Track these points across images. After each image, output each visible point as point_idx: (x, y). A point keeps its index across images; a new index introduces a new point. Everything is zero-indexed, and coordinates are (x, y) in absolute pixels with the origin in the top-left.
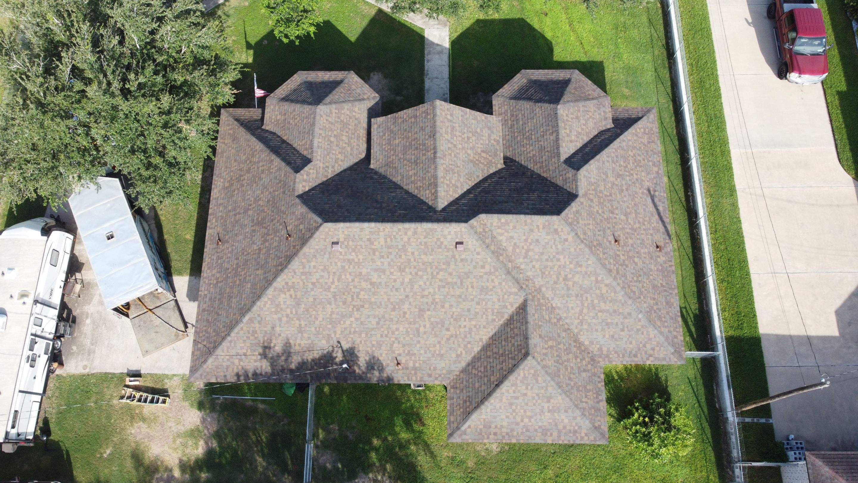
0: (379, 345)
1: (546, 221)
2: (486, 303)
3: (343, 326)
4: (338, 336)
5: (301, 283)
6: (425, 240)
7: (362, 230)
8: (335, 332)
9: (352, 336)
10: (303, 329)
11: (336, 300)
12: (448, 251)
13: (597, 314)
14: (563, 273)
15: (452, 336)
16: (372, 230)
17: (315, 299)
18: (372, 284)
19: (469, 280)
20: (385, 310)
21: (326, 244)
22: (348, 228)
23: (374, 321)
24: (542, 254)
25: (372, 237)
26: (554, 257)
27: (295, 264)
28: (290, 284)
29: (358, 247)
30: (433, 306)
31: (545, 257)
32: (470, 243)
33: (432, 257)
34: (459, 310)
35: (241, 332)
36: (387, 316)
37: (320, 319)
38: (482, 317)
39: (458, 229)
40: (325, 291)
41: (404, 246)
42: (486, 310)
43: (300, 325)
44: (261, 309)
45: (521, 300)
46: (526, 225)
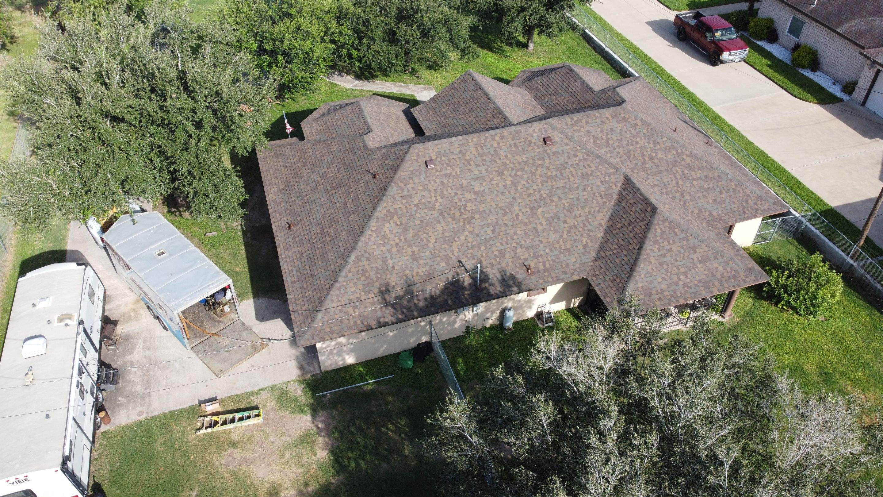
0: (502, 254)
1: (613, 112)
2: (591, 188)
3: (458, 243)
4: (456, 254)
5: (404, 208)
6: (513, 142)
7: (451, 144)
8: (452, 251)
9: (471, 251)
10: (417, 256)
11: (444, 218)
12: (538, 148)
13: (692, 184)
14: (646, 153)
15: (571, 228)
16: (460, 143)
17: (422, 221)
18: (476, 193)
19: (567, 170)
20: (496, 217)
21: (419, 164)
22: (437, 145)
23: (489, 230)
24: (621, 140)
25: (463, 149)
26: (632, 140)
27: (393, 190)
28: (392, 210)
29: (452, 161)
30: (542, 202)
31: (624, 143)
32: (555, 136)
33: (525, 156)
34: (568, 200)
35: (350, 275)
36: (500, 222)
37: (433, 241)
38: (593, 203)
39: (541, 126)
40: (430, 209)
41: (495, 151)
42: (594, 195)
43: (413, 252)
44: (366, 243)
45: (622, 178)
46: (596, 119)
